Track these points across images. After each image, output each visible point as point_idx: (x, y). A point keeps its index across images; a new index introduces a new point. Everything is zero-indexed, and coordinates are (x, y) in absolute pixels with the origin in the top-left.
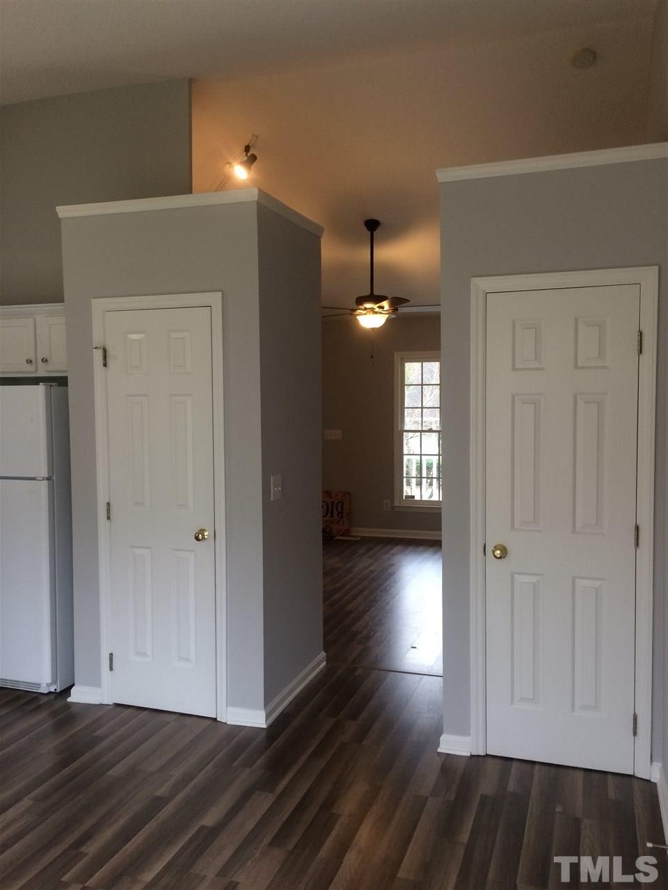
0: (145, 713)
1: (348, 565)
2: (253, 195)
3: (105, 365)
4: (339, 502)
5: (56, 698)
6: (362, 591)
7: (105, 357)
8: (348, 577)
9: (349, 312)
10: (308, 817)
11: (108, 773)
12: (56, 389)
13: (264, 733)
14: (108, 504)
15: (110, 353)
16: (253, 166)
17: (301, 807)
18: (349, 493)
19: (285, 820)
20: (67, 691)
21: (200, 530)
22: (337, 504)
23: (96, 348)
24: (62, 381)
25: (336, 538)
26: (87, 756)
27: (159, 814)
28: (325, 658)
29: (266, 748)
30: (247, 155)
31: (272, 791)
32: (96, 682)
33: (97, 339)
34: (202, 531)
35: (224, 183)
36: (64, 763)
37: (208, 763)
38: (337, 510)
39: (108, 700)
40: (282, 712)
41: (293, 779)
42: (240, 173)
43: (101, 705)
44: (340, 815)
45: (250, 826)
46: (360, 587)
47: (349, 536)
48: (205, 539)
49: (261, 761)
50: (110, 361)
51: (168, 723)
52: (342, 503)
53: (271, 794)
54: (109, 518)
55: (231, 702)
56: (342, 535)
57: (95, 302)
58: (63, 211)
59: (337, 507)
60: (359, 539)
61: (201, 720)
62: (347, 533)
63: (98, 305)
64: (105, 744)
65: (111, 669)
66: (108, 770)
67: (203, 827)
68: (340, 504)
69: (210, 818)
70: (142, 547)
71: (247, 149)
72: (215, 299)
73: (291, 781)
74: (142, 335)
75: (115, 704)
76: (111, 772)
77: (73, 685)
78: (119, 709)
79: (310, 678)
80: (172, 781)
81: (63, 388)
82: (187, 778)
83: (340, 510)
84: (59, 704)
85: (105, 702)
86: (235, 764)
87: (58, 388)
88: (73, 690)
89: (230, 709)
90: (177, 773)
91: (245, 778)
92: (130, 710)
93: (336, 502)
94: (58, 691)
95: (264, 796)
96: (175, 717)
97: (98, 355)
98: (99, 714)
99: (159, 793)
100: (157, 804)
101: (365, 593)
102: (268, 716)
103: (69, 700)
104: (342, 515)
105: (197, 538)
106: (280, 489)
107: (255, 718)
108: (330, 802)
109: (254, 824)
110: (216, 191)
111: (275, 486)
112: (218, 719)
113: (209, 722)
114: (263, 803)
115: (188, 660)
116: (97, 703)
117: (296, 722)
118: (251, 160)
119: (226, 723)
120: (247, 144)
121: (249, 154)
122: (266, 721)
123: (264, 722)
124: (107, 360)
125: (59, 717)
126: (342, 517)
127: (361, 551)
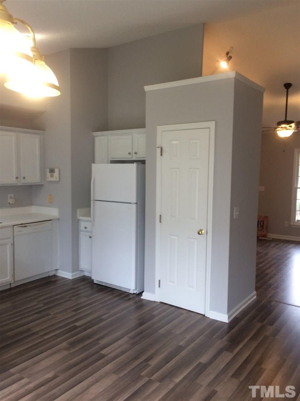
0: (173, 307)
1: (267, 251)
2: (232, 75)
3: (161, 155)
4: (262, 221)
5: (136, 296)
6: (274, 264)
7: (161, 151)
8: (266, 257)
9: (273, 129)
10: (250, 367)
11: (159, 331)
12: (141, 165)
13: (227, 325)
14: (160, 216)
15: (164, 149)
16: (230, 61)
17: (246, 362)
18: (267, 217)
19: (238, 366)
20: (141, 294)
21: (200, 230)
22: (261, 222)
23: (158, 147)
24: (143, 162)
25: (260, 238)
26: (150, 323)
27: (181, 353)
28: (256, 294)
29: (228, 332)
30: (227, 57)
31: (232, 352)
32: (153, 292)
33: (158, 144)
34: (201, 230)
35: (215, 71)
36: (141, 324)
37: (202, 334)
38: (260, 224)
39: (158, 300)
40: (236, 316)
41: (242, 348)
42: (224, 65)
43: (155, 302)
44: (265, 370)
45: (222, 366)
46: (272, 263)
47: (266, 237)
48: (202, 234)
49: (226, 338)
50: (163, 153)
51: (183, 314)
52: (263, 222)
53: (231, 354)
54: (160, 222)
55: (212, 308)
56: (263, 237)
57: (158, 127)
58: (147, 88)
59: (260, 223)
60: (271, 239)
61: (198, 315)
62: (265, 236)
63: (160, 129)
64: (156, 319)
65: (159, 287)
66: (159, 330)
67: (200, 363)
68: (262, 222)
69: (204, 359)
70: (174, 236)
71: (228, 53)
72: (212, 124)
73: (241, 349)
74: (178, 142)
75: (160, 302)
76: (160, 331)
77: (143, 292)
78: (163, 304)
79: (249, 302)
80: (186, 339)
81: (144, 165)
82: (192, 340)
83: (262, 225)
84: (137, 299)
85: (156, 301)
86: (214, 337)
87: (142, 165)
88: (143, 294)
89: (211, 312)
90: (188, 337)
91: (219, 344)
92: (167, 305)
93: (260, 221)
94: (137, 293)
95: (228, 354)
96: (186, 311)
97: (159, 151)
98: (155, 305)
99: (181, 344)
100: (180, 349)
101: (275, 266)
102: (229, 318)
103: (142, 297)
104: (263, 227)
105: (199, 233)
106: (238, 213)
107: (223, 317)
108: (260, 362)
109: (224, 366)
110: (211, 75)
111: (236, 212)
112: (206, 315)
113: (201, 316)
114: (227, 357)
115: (192, 287)
116: (153, 300)
117: (242, 323)
118: (229, 58)
119: (209, 318)
120: (227, 51)
121: (228, 56)
122: (228, 319)
123: (227, 320)
124: (162, 152)
125: (138, 304)
126: (263, 228)
127: (273, 245)
